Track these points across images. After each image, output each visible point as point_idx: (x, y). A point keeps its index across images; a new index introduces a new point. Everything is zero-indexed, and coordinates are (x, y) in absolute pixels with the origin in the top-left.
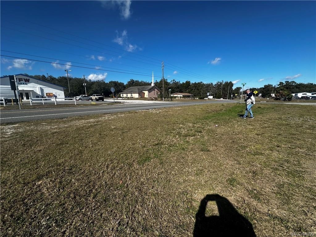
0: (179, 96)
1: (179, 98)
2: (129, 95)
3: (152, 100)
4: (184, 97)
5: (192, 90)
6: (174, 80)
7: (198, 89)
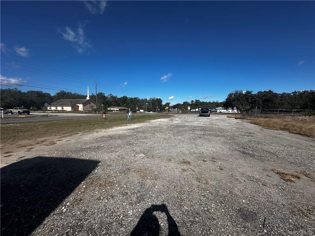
0: (116, 109)
1: (116, 111)
2: (59, 108)
3: (86, 113)
4: (120, 110)
5: (129, 104)
6: (111, 94)
7: (134, 104)
